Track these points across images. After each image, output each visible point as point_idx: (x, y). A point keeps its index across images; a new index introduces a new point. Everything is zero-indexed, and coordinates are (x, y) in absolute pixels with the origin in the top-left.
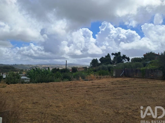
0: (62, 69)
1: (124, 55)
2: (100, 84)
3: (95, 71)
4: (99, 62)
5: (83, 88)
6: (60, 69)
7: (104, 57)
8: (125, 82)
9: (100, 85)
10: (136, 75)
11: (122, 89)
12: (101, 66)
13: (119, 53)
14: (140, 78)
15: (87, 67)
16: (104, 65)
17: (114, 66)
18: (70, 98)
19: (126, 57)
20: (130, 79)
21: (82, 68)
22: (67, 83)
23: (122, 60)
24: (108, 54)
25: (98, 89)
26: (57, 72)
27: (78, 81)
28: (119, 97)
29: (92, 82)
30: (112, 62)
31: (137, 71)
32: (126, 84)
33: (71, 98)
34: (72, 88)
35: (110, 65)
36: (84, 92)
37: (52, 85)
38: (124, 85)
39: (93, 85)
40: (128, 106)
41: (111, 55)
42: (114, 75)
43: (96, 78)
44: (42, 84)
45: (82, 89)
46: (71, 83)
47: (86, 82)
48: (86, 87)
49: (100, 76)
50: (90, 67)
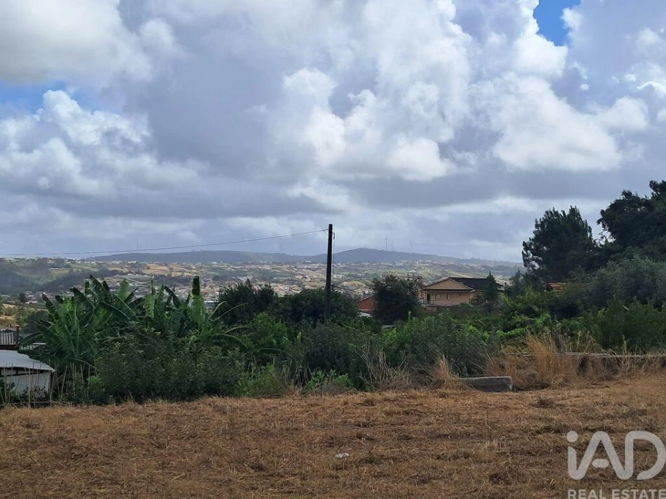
0: (296, 290)
3: (566, 310)
4: (600, 235)
6: (281, 291)
12: (614, 272)
15: (499, 279)
21: (460, 287)
22: (336, 403)
26: (262, 318)
27: (423, 391)
29: (543, 404)
36: (479, 482)
37: (224, 419)
39: (548, 429)
43: (573, 370)
44: (149, 407)
45: (456, 457)
46: (369, 403)
47: (492, 398)
48: (487, 444)
49: (608, 355)
50: (526, 277)
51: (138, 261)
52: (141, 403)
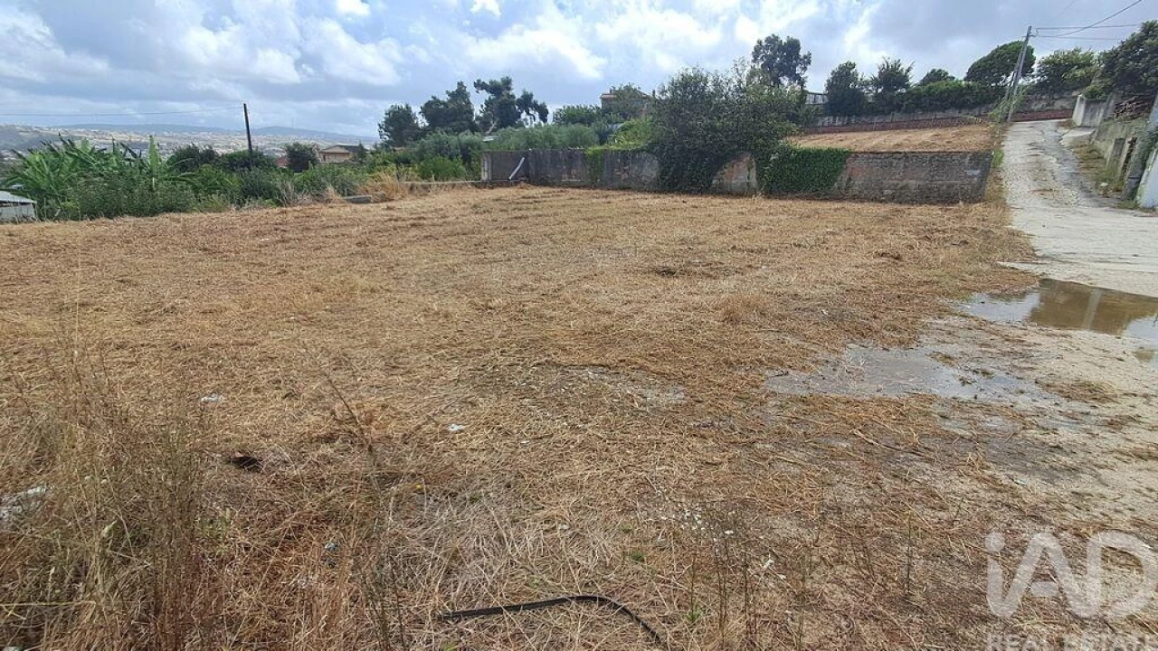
0: (232, 151)
1: (529, 91)
2: (422, 215)
3: (399, 161)
4: (422, 122)
5: (343, 230)
7: (444, 98)
8: (528, 203)
9: (424, 218)
10: (569, 173)
11: (511, 228)
12: (428, 141)
13: (507, 83)
14: (585, 187)
15: (367, 147)
16: (444, 136)
17: (487, 139)
18: (279, 273)
19: (535, 104)
20: (547, 189)
21: (343, 151)
22: (261, 214)
23: (520, 117)
24: (460, 84)
25: (413, 232)
26: (206, 168)
27: (319, 205)
28: (498, 255)
29: (389, 208)
30: (477, 123)
31: (571, 157)
32: (528, 209)
33: (285, 272)
34: (287, 235)
35: (466, 137)
36: (350, 247)
37: (178, 225)
38: (519, 214)
39: (390, 220)
40: (529, 281)
41: (470, 89)
42: (485, 176)
43: (407, 191)
44: (118, 221)
45: (337, 236)
46: (283, 212)
47: (359, 207)
48: (356, 229)
49: (424, 183)
50: (382, 145)
51: (102, 129)
52: (112, 219)
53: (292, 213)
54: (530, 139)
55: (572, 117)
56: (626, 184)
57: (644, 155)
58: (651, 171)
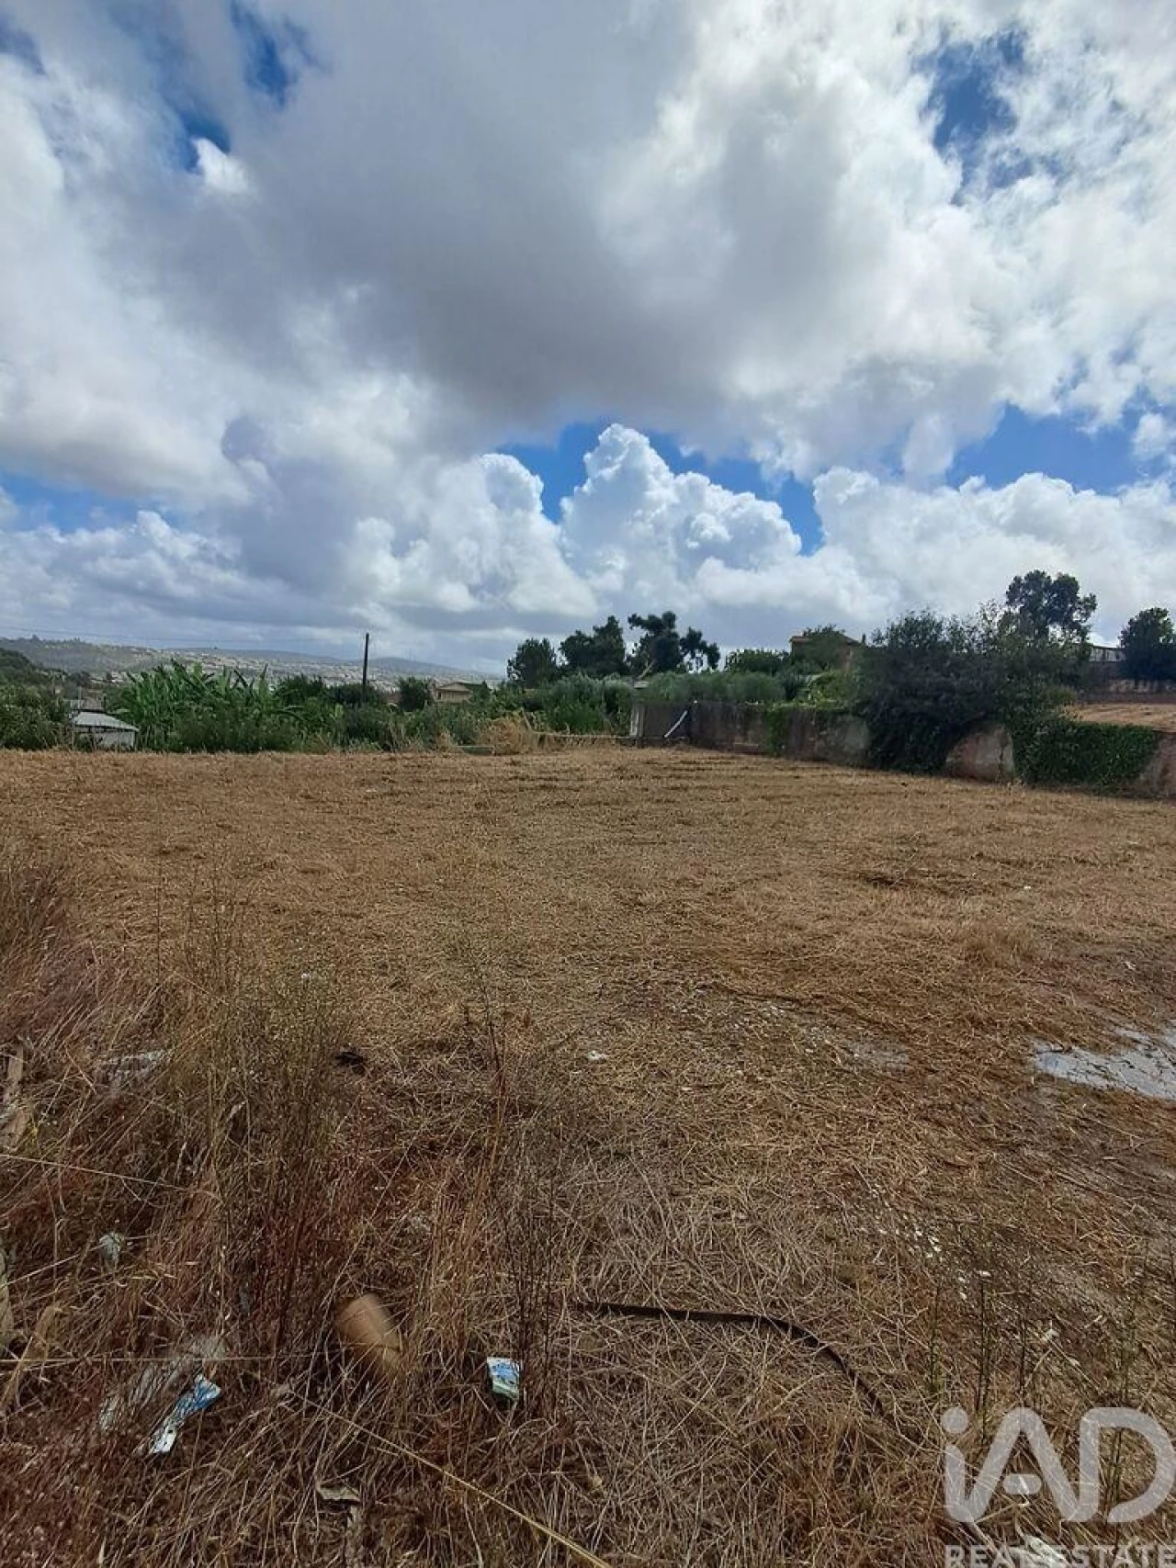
0: (339, 684)
1: (696, 628)
2: (554, 774)
3: (533, 706)
4: (561, 660)
5: (458, 787)
6: (329, 684)
7: (590, 633)
8: (687, 770)
9: (557, 780)
10: (745, 735)
11: (668, 801)
12: (565, 683)
13: (670, 618)
14: (763, 754)
15: (490, 685)
16: (586, 679)
17: (640, 684)
18: (387, 833)
19: (704, 643)
20: (714, 754)
21: (462, 689)
22: (367, 758)
23: (681, 659)
24: (612, 619)
25: (544, 796)
26: (312, 701)
27: (432, 753)
28: (651, 835)
29: (513, 763)
30: (629, 664)
31: (749, 715)
32: (689, 778)
33: (392, 831)
34: (397, 788)
35: (612, 682)
36: (467, 807)
37: (281, 766)
38: (678, 783)
39: (516, 778)
40: (689, 873)
41: (623, 623)
42: (634, 732)
43: (535, 742)
44: (219, 756)
45: (452, 793)
46: (392, 759)
47: (479, 759)
48: (474, 786)
49: (559, 735)
50: (509, 685)
52: (213, 753)
53: (402, 761)
54: (695, 687)
55: (748, 662)
56: (822, 755)
57: (849, 718)
58: (858, 738)
